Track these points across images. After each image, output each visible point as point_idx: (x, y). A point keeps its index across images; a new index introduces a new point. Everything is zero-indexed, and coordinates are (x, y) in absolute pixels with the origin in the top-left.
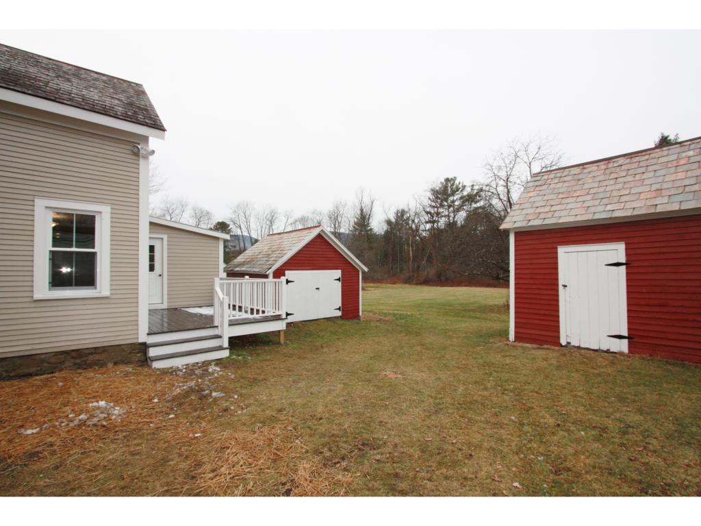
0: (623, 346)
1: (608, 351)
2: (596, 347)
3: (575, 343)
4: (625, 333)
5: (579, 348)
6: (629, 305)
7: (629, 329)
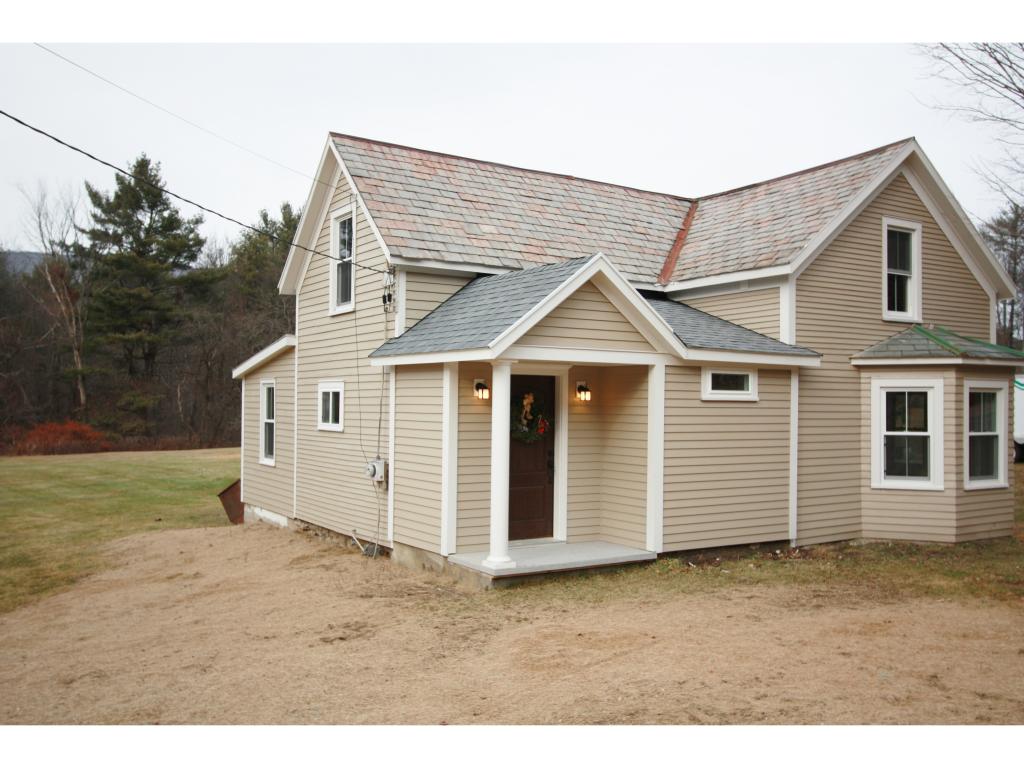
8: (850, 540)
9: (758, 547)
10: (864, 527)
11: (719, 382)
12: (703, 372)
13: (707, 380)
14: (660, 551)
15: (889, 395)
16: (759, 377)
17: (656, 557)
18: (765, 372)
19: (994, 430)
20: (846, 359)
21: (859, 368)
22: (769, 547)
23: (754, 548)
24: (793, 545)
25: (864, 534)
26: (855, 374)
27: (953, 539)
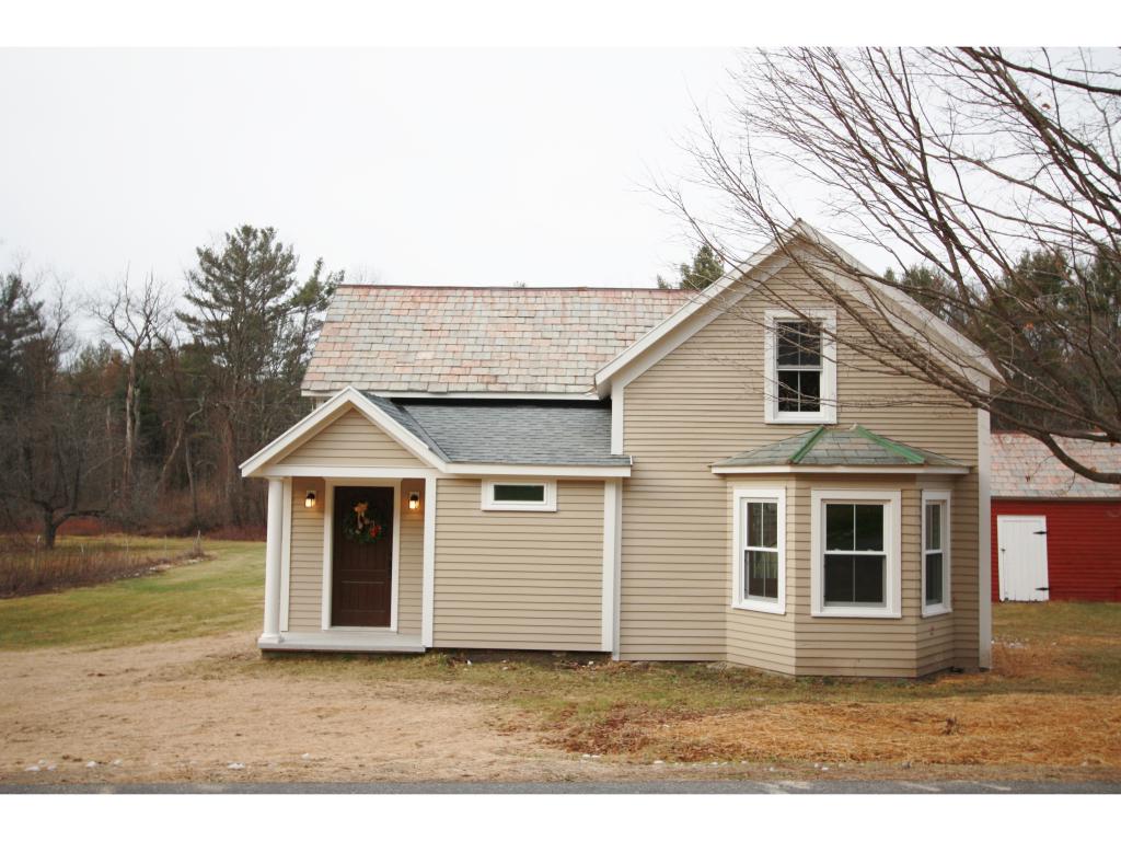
0: (1045, 596)
1: (1036, 602)
2: (1027, 600)
3: (1011, 598)
4: (1046, 586)
5: (1015, 602)
6: (1049, 564)
7: (1050, 582)
8: (710, 662)
9: (564, 655)
10: (728, 649)
11: (503, 493)
12: (483, 485)
13: (488, 492)
14: (430, 646)
15: (750, 506)
16: (558, 488)
17: (424, 650)
18: (562, 482)
19: (880, 548)
20: (705, 467)
21: (724, 476)
22: (580, 658)
23: (558, 656)
24: (616, 658)
25: (729, 658)
26: (719, 483)
27: (792, 671)
